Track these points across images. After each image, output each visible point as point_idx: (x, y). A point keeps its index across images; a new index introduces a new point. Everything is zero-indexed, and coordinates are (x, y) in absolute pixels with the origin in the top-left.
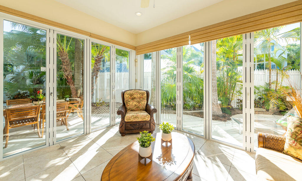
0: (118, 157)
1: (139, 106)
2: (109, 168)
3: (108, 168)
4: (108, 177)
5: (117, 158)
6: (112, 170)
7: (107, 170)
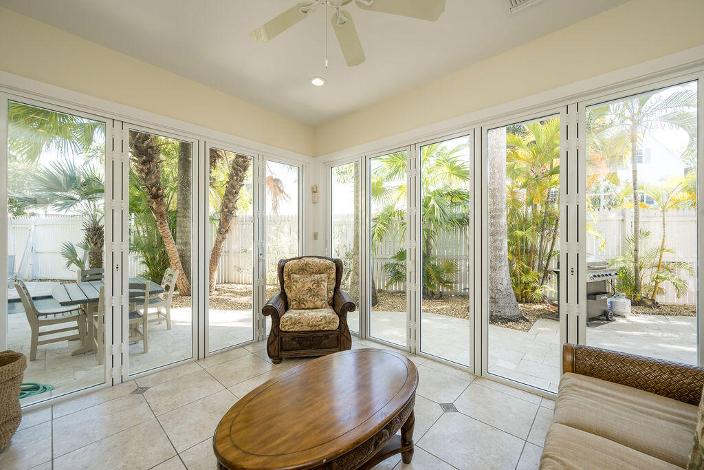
0: (253, 396)
1: (319, 293)
2: (234, 415)
3: (230, 414)
4: (228, 430)
5: (251, 398)
6: (238, 419)
7: (228, 417)
